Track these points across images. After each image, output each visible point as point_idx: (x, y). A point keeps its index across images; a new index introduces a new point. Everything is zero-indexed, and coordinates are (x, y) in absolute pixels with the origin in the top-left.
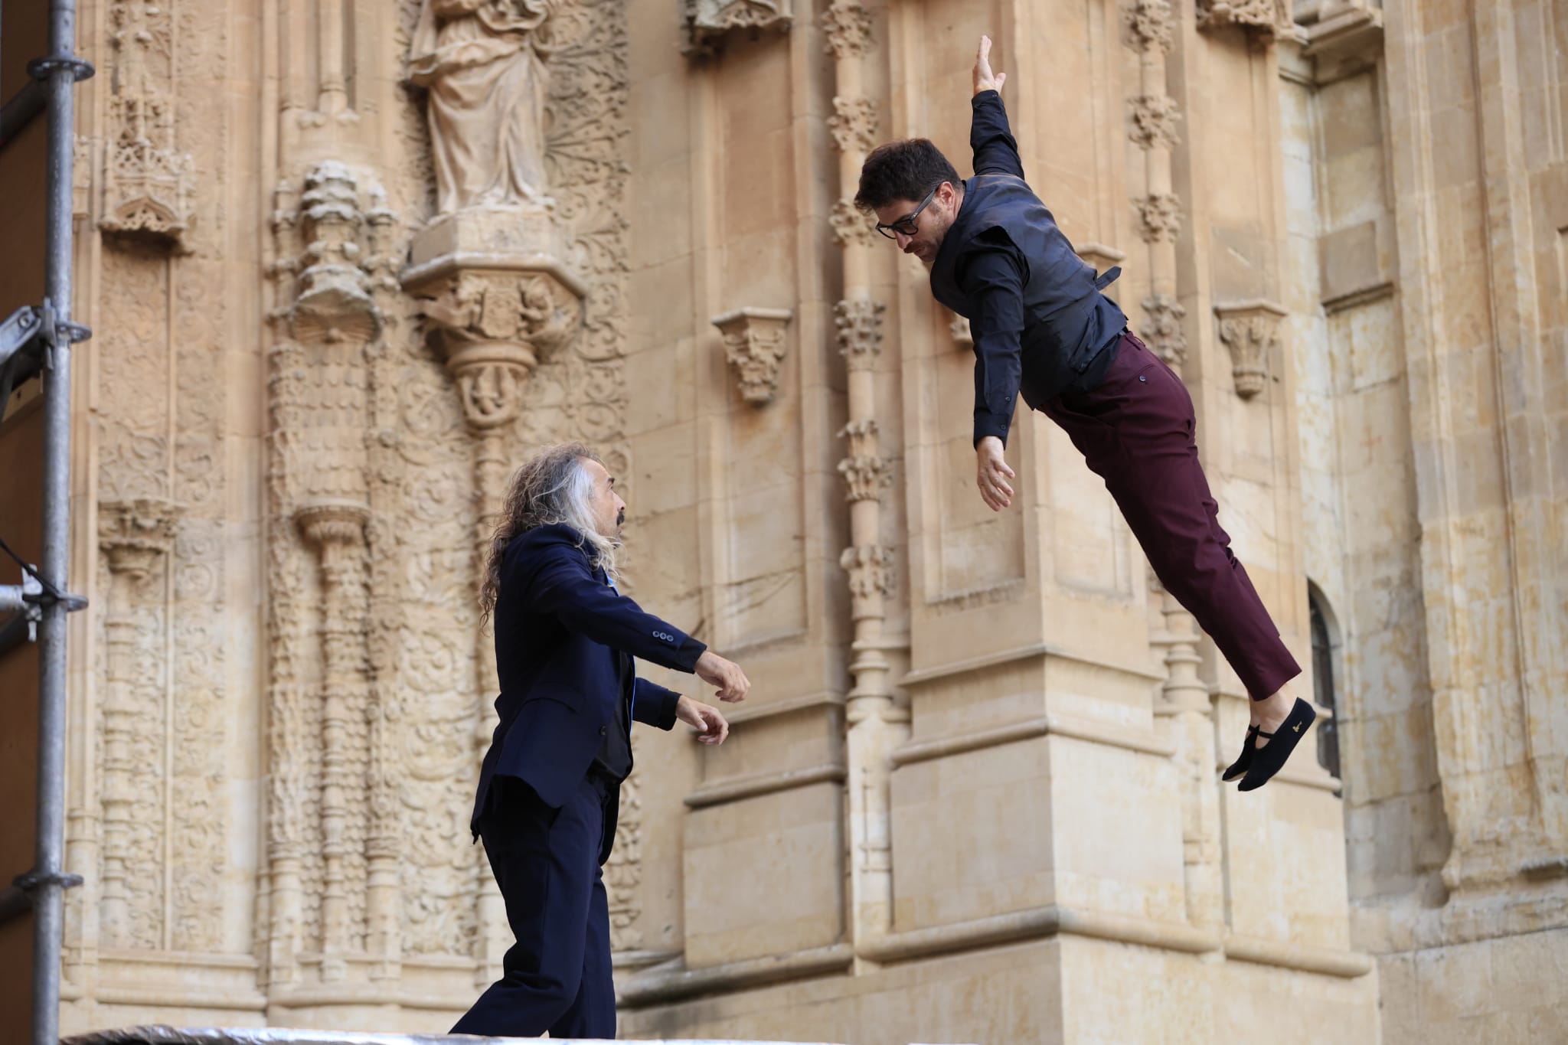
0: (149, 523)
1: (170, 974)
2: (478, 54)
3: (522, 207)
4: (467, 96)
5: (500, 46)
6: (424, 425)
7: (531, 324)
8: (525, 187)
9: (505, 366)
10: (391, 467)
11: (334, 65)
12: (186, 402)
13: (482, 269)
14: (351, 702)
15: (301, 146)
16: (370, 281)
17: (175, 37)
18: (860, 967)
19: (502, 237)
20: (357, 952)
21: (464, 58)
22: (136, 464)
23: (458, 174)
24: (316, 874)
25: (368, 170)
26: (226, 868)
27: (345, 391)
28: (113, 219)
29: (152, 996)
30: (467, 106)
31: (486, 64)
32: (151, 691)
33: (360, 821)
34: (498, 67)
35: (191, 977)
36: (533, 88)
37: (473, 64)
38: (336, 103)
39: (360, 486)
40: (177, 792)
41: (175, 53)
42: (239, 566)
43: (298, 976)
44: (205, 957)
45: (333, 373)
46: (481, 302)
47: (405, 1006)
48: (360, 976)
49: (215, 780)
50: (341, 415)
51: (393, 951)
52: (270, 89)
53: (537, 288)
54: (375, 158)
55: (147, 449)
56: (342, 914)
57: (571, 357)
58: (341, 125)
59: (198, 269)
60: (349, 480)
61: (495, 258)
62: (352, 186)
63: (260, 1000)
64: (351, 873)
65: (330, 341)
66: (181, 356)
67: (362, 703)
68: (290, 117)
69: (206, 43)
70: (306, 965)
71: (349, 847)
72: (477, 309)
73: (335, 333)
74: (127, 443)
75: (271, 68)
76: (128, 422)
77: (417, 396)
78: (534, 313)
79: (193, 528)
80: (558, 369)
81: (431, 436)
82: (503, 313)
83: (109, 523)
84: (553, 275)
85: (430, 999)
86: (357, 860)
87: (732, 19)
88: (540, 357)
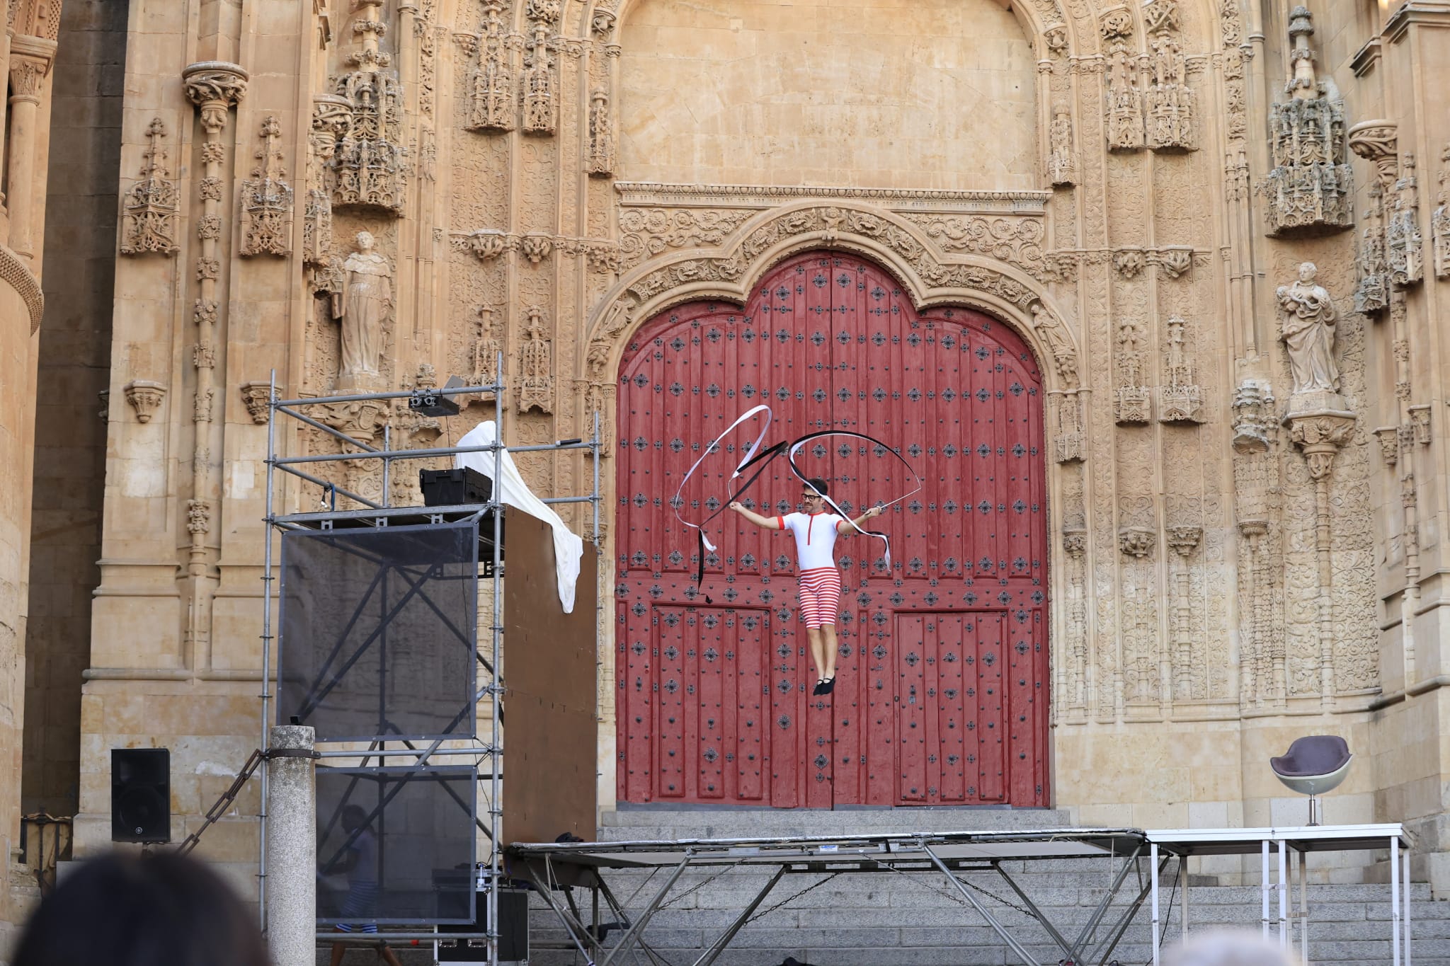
0: (1182, 536)
1: (1204, 708)
2: (1295, 329)
3: (1318, 389)
4: (1295, 346)
5: (1306, 324)
6: (1298, 480)
7: (1326, 436)
8: (1319, 381)
9: (1319, 454)
10: (1274, 501)
11: (1250, 339)
12: (1207, 483)
13: (1300, 418)
14: (1264, 597)
15: (1240, 375)
16: (1264, 427)
17: (1196, 335)
18: (1407, 697)
19: (1307, 404)
20: (1269, 696)
21: (1290, 332)
22: (1189, 510)
23: (1298, 377)
24: (1255, 666)
25: (1264, 381)
26: (1229, 665)
27: (1258, 472)
28: (1163, 418)
29: (1192, 718)
30: (1295, 350)
31: (1300, 332)
32: (1200, 598)
33: (1269, 644)
34: (1305, 332)
35: (1213, 709)
36: (1322, 337)
37: (1294, 333)
38: (1251, 355)
39: (1266, 510)
40: (1210, 637)
41: (1197, 342)
42: (1229, 545)
43: (1249, 706)
44: (1221, 701)
45: (1254, 466)
46: (1303, 431)
47: (1287, 716)
48: (1270, 705)
49: (1224, 631)
50: (1257, 482)
51: (1282, 694)
52: (1231, 351)
53: (1323, 423)
54: (1267, 375)
55: (1193, 503)
56: (1262, 681)
57: (1352, 444)
58: (1253, 364)
59: (1209, 428)
60: (1260, 509)
61: (1303, 413)
62: (1256, 390)
63: (1238, 716)
64: (1267, 665)
65: (1251, 453)
66: (1204, 464)
67: (1269, 597)
68: (1237, 362)
69: (1207, 336)
70: (1251, 702)
71: (1266, 654)
72: (1301, 434)
73: (1251, 450)
74: (1185, 502)
75: (1230, 343)
76: (1185, 493)
77: (1294, 469)
78: (1323, 432)
79: (1210, 532)
80: (1348, 450)
81: (1301, 483)
82: (1312, 434)
83: (1170, 537)
84: (1329, 416)
85: (1298, 712)
86: (1269, 659)
87: (1368, 307)
88: (1338, 447)
